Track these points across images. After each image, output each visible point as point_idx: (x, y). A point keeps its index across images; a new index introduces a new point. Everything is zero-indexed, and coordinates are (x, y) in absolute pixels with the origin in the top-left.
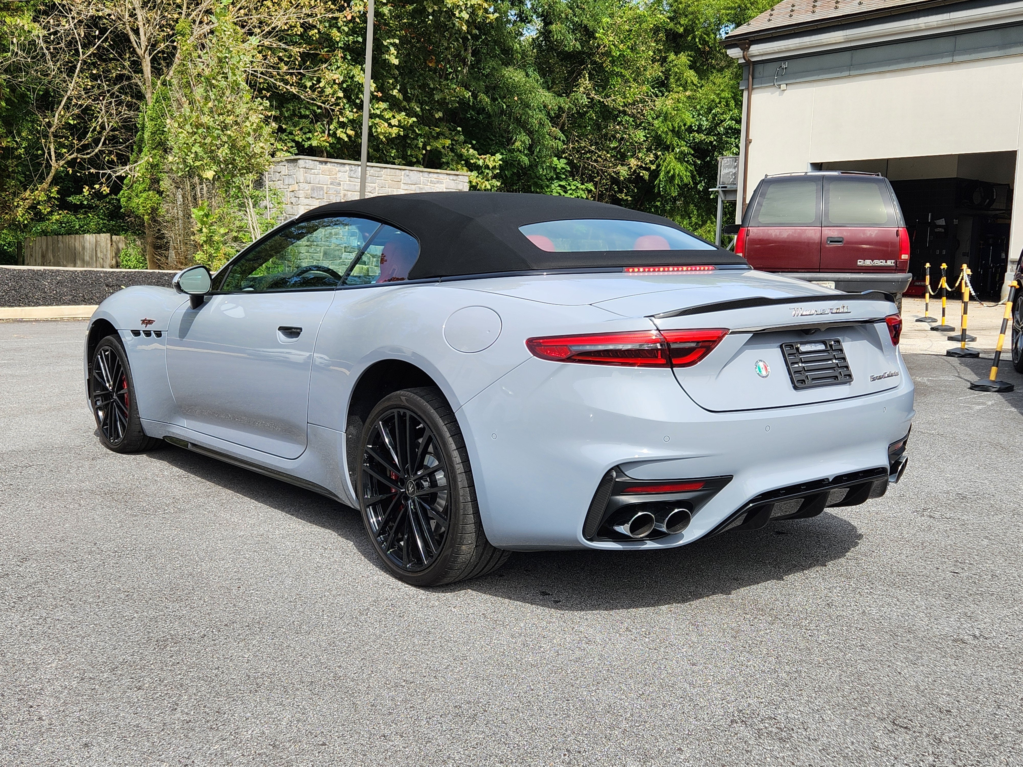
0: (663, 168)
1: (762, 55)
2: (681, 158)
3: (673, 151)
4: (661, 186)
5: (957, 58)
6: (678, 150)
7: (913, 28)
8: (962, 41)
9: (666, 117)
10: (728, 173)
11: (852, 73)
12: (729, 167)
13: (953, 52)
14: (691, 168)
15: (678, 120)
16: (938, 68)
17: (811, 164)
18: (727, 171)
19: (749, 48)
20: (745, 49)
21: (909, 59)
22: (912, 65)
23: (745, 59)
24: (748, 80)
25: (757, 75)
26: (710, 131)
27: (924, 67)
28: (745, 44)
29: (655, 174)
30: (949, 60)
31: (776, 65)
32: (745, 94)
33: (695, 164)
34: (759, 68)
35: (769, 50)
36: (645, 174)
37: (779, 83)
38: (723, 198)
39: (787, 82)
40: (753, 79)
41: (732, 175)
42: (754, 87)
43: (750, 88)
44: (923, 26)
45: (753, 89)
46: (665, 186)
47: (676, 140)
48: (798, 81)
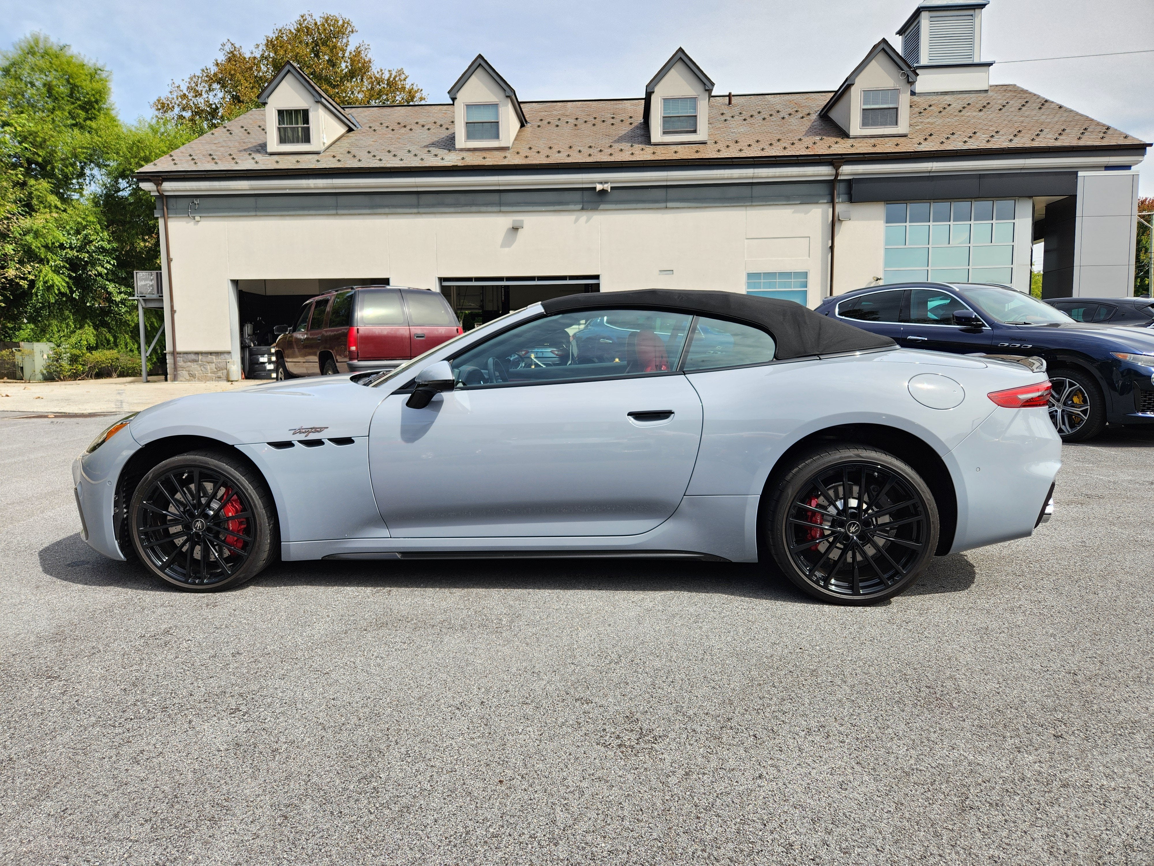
0: (41, 279)
1: (174, 191)
2: (57, 270)
3: (48, 264)
4: (39, 294)
5: (340, 212)
6: (53, 264)
7: (305, 186)
8: (342, 200)
9: (37, 235)
10: (146, 285)
11: (258, 213)
12: (145, 280)
13: (337, 207)
14: (67, 279)
15: (50, 237)
16: (325, 217)
17: (232, 280)
18: (143, 283)
19: (161, 184)
20: (158, 184)
21: (303, 208)
22: (306, 212)
23: (159, 192)
24: (163, 209)
25: (170, 206)
26: (80, 249)
27: (315, 215)
28: (159, 180)
29: (32, 284)
30: (334, 212)
31: (189, 200)
32: (161, 222)
33: (70, 277)
34: (172, 201)
35: (181, 188)
36: (24, 284)
37: (193, 215)
38: (144, 305)
39: (201, 215)
40: (167, 209)
41: (149, 287)
42: (169, 216)
43: (166, 216)
44: (312, 186)
45: (168, 217)
46: (43, 294)
47: (49, 255)
48: (211, 215)
